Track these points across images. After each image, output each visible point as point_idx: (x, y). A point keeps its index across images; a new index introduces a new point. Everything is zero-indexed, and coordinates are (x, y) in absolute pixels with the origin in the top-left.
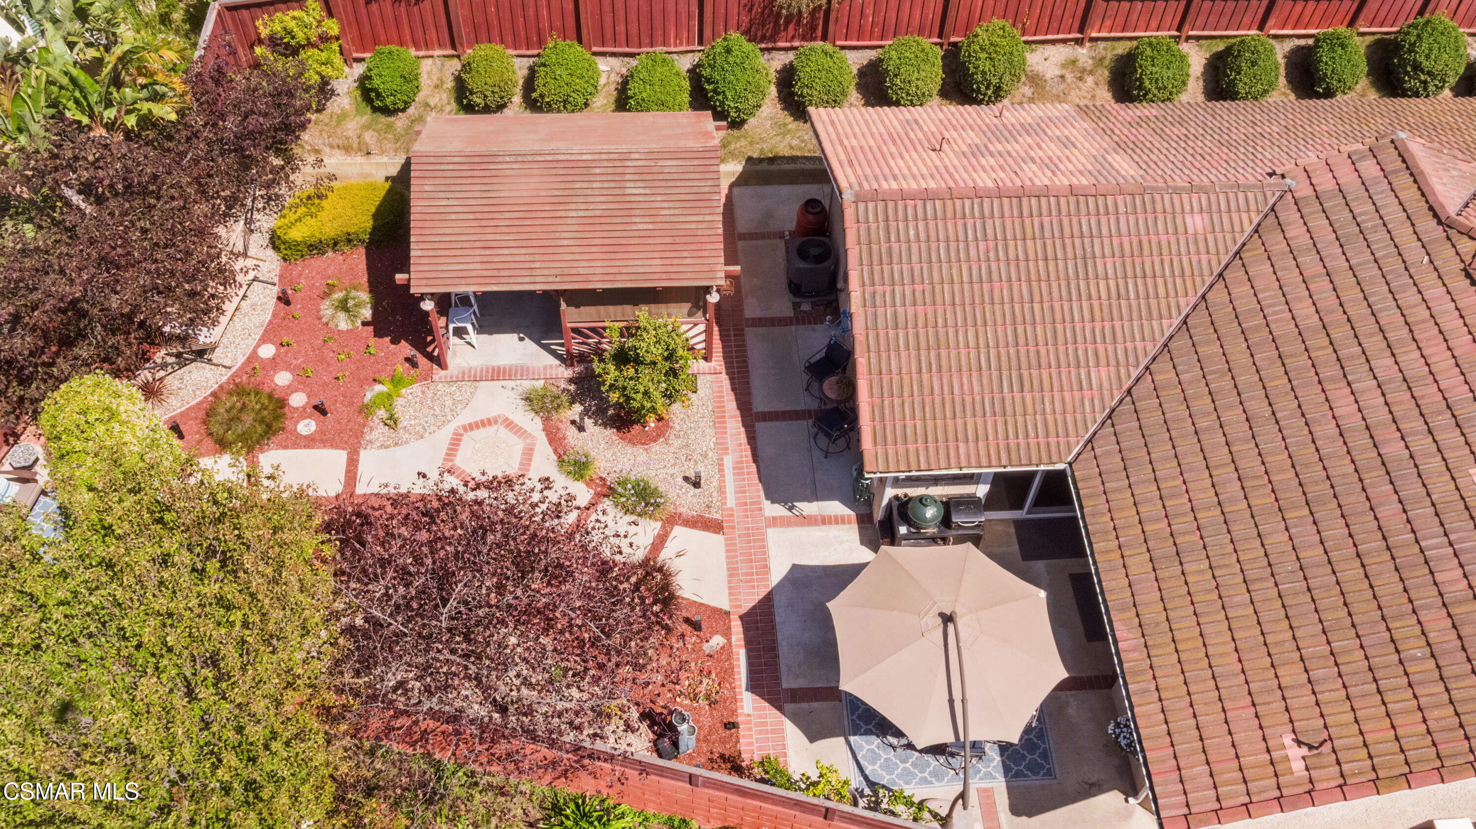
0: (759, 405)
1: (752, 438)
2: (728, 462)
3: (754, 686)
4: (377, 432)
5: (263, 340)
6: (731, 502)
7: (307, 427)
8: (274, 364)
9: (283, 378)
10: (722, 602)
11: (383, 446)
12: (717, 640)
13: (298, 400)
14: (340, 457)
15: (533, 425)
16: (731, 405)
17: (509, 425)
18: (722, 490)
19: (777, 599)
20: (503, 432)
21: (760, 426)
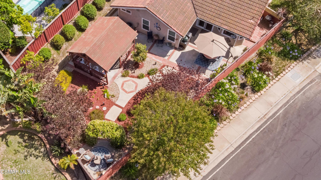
4: (113, 99)
7: (104, 108)
11: (117, 100)
13: (98, 107)
14: (114, 107)
17: (126, 81)
18: (158, 62)
21: (150, 51)
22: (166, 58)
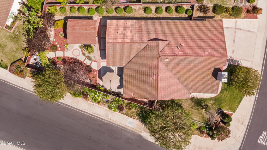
0: (101, 48)
1: (100, 52)
2: (98, 55)
3: (98, 77)
4: (66, 50)
5: (54, 38)
6: (98, 59)
7: (59, 49)
8: (56, 41)
9: (56, 43)
10: (96, 69)
11: (67, 51)
12: (96, 73)
13: (58, 46)
14: (63, 52)
15: (80, 50)
16: (99, 48)
17: (78, 50)
18: (97, 58)
19: (101, 69)
20: (77, 50)
21: (101, 51)
22: (102, 60)
